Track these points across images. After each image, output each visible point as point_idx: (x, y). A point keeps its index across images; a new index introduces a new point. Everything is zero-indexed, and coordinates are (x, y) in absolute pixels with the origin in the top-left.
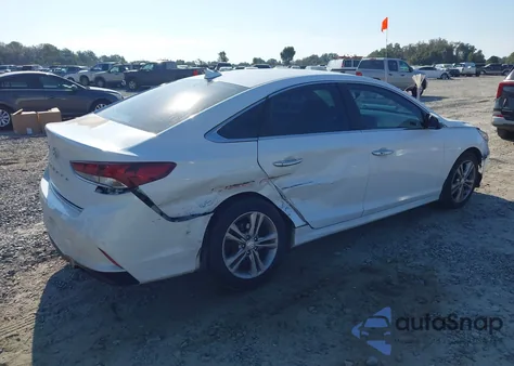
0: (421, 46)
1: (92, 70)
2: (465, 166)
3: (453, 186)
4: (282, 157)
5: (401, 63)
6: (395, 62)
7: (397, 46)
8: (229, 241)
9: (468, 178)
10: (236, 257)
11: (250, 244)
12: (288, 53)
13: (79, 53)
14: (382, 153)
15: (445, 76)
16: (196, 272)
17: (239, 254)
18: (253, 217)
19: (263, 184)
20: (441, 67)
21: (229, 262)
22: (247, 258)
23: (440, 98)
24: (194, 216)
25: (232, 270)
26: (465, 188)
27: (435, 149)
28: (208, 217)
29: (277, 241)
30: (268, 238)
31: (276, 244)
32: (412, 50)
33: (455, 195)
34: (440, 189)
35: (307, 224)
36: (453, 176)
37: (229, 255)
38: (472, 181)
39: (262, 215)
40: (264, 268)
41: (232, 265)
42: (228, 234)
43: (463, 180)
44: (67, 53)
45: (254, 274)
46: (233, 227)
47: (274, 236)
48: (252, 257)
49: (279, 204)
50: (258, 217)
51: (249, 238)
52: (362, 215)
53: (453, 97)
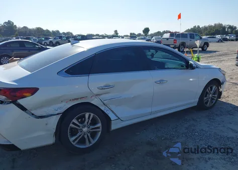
0: (210, 27)
1: (55, 39)
2: (211, 88)
3: (205, 98)
4: (102, 85)
5: (196, 35)
6: (193, 34)
7: (199, 27)
8: (72, 128)
9: (214, 94)
10: (76, 137)
11: (85, 129)
12: (146, 30)
13: (53, 31)
14: (161, 82)
15: (220, 41)
16: (53, 144)
17: (78, 135)
18: (87, 115)
19: (93, 98)
20: (218, 37)
21: (72, 139)
22: (83, 137)
23: (215, 52)
24: (51, 115)
25: (74, 144)
26: (212, 99)
27: (191, 80)
28: (59, 116)
29: (101, 128)
30: (96, 126)
31: (101, 129)
32: (205, 28)
33: (207, 103)
34: (198, 100)
35: (119, 118)
36: (204, 93)
37: (72, 135)
38: (216, 96)
39: (92, 115)
40: (93, 142)
41: (74, 141)
42: (71, 125)
43: (211, 95)
44: (48, 31)
45: (88, 145)
46: (75, 121)
47: (99, 125)
48: (86, 136)
49: (103, 108)
50: (90, 115)
51: (84, 127)
52: (151, 113)
53: (222, 51)
